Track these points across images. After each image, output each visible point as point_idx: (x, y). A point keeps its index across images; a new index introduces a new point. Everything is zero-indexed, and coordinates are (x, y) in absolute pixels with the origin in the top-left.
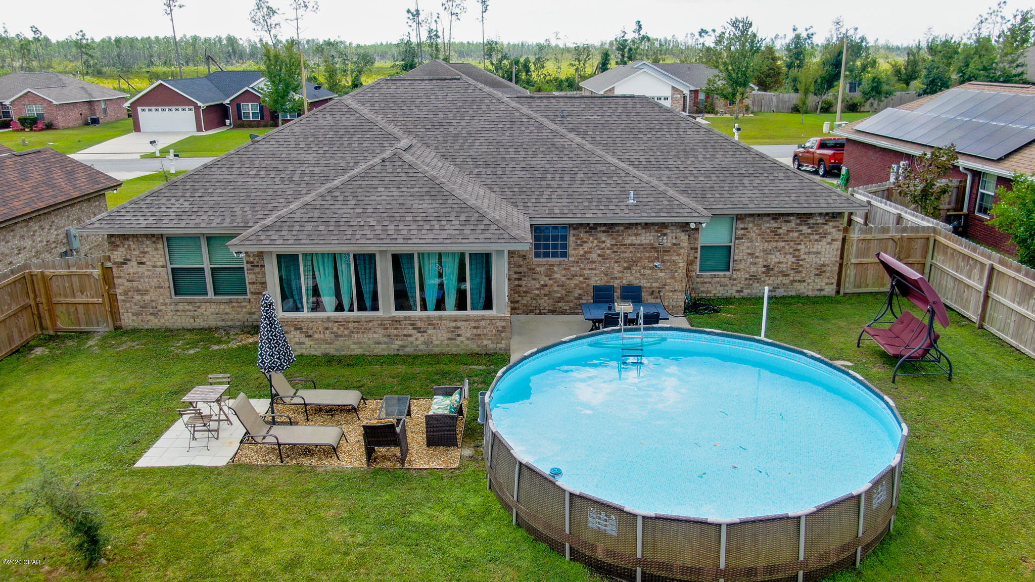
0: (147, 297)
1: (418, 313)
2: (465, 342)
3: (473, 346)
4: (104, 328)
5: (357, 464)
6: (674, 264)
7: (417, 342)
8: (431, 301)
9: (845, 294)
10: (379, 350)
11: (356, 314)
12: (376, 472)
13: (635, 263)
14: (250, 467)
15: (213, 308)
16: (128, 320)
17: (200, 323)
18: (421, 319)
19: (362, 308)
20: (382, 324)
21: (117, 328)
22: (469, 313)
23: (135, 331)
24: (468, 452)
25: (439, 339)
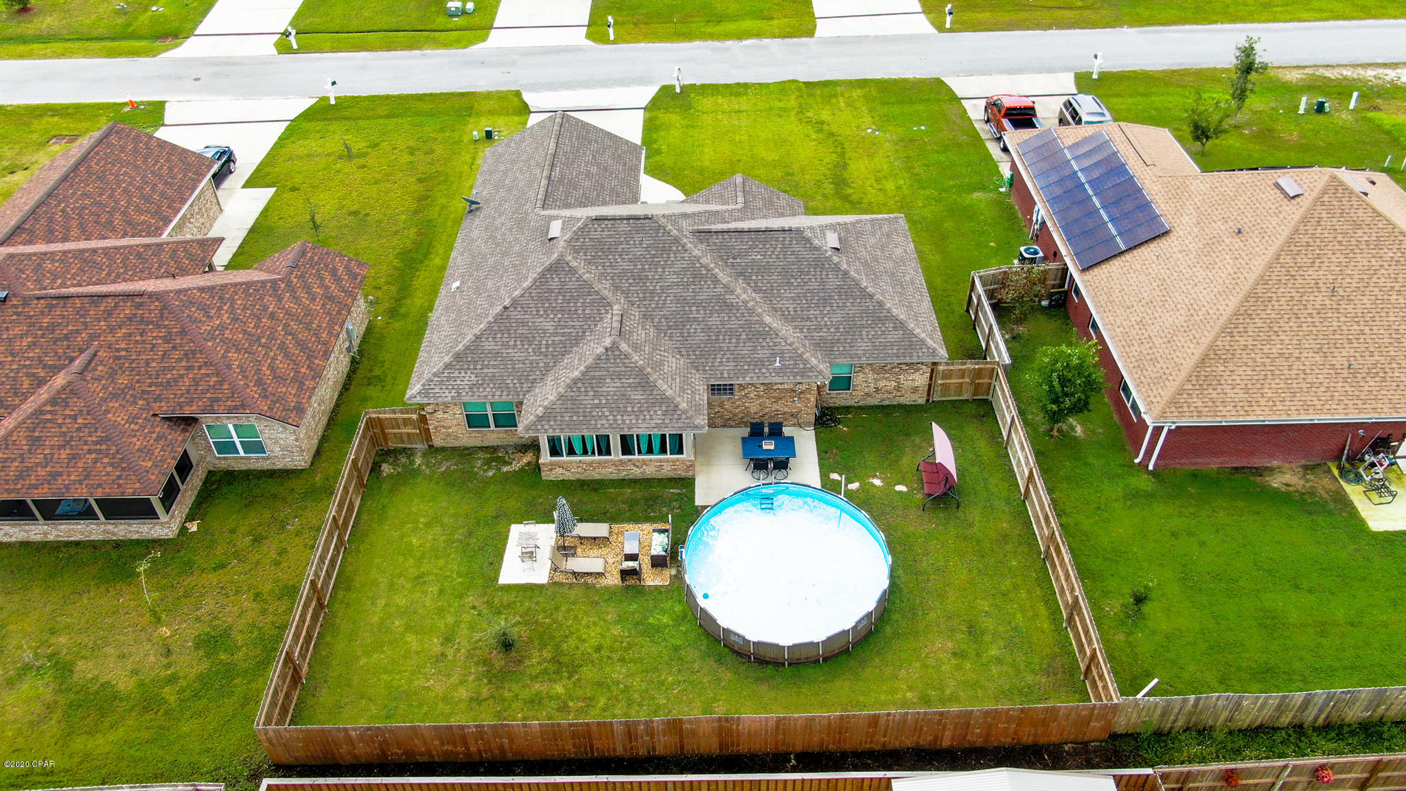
0: (450, 430)
1: (637, 457)
2: (667, 471)
3: (672, 475)
4: (420, 446)
5: (616, 582)
6: (808, 399)
7: (636, 472)
8: (644, 447)
9: (933, 402)
10: (614, 477)
11: (597, 457)
12: (627, 587)
13: (781, 399)
14: (561, 585)
15: (495, 436)
16: (438, 441)
17: (486, 444)
18: (638, 460)
19: (600, 453)
20: (614, 464)
21: (431, 446)
22: (669, 456)
23: (443, 449)
24: (674, 572)
25: (650, 471)
